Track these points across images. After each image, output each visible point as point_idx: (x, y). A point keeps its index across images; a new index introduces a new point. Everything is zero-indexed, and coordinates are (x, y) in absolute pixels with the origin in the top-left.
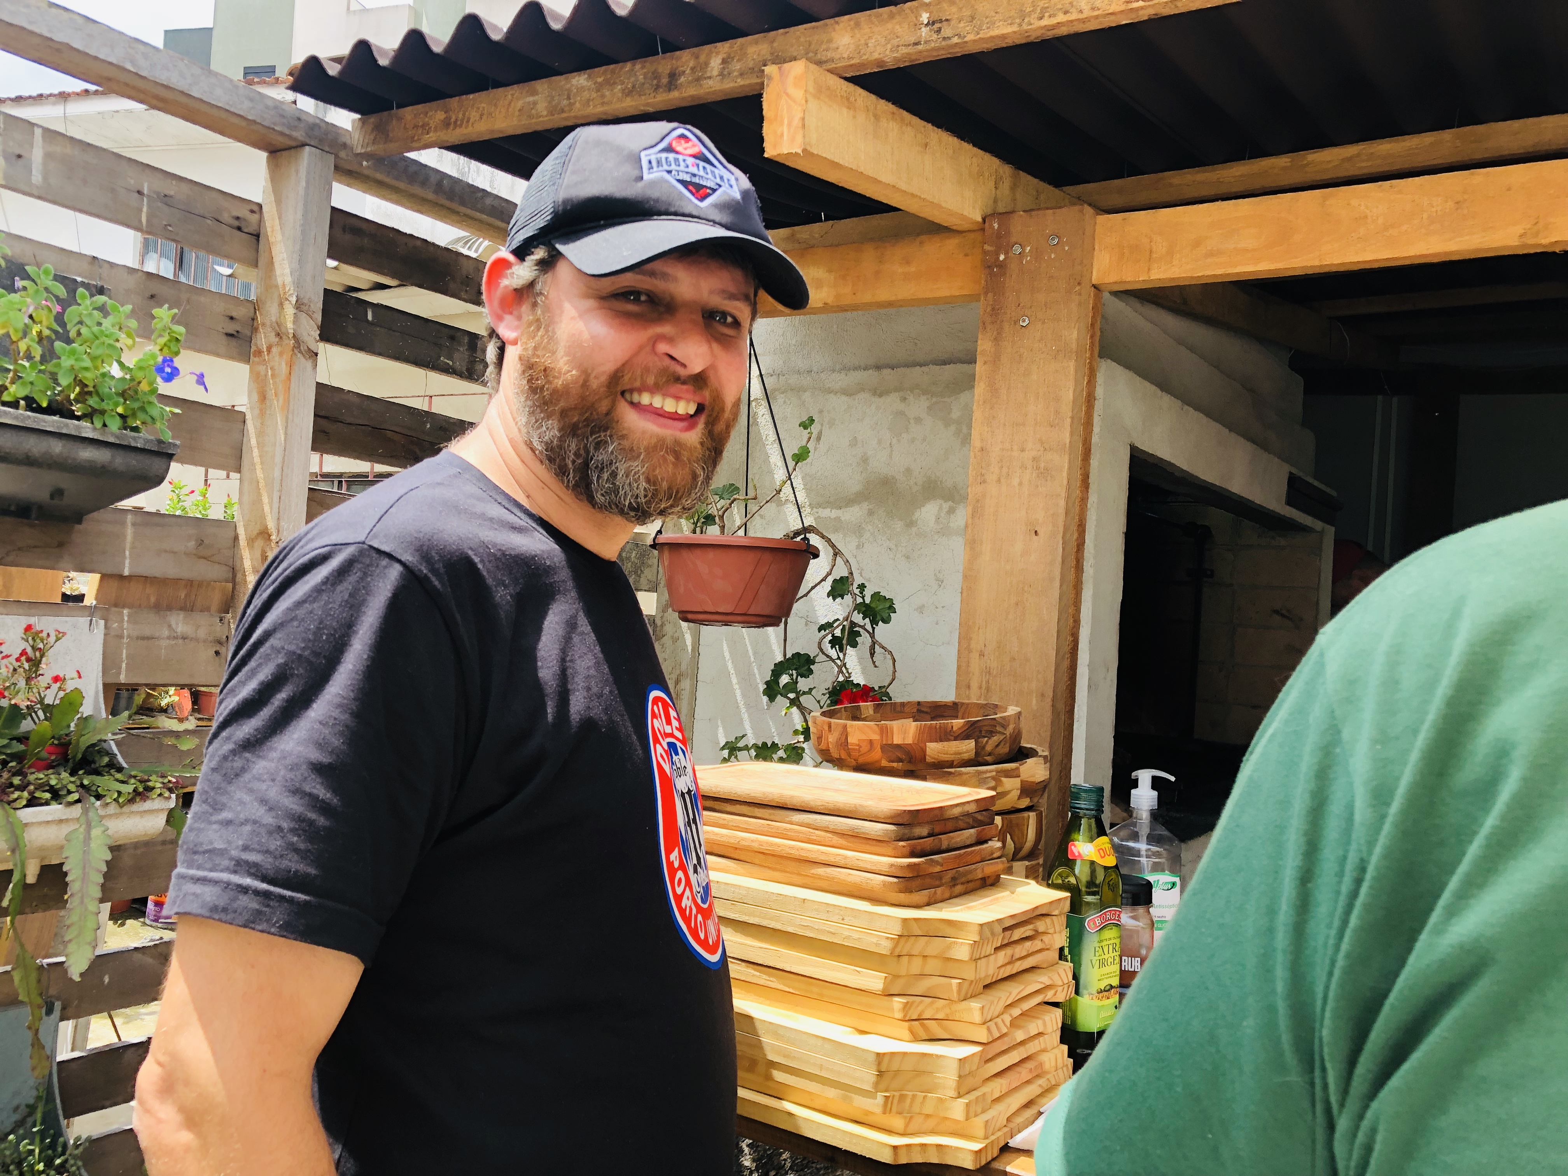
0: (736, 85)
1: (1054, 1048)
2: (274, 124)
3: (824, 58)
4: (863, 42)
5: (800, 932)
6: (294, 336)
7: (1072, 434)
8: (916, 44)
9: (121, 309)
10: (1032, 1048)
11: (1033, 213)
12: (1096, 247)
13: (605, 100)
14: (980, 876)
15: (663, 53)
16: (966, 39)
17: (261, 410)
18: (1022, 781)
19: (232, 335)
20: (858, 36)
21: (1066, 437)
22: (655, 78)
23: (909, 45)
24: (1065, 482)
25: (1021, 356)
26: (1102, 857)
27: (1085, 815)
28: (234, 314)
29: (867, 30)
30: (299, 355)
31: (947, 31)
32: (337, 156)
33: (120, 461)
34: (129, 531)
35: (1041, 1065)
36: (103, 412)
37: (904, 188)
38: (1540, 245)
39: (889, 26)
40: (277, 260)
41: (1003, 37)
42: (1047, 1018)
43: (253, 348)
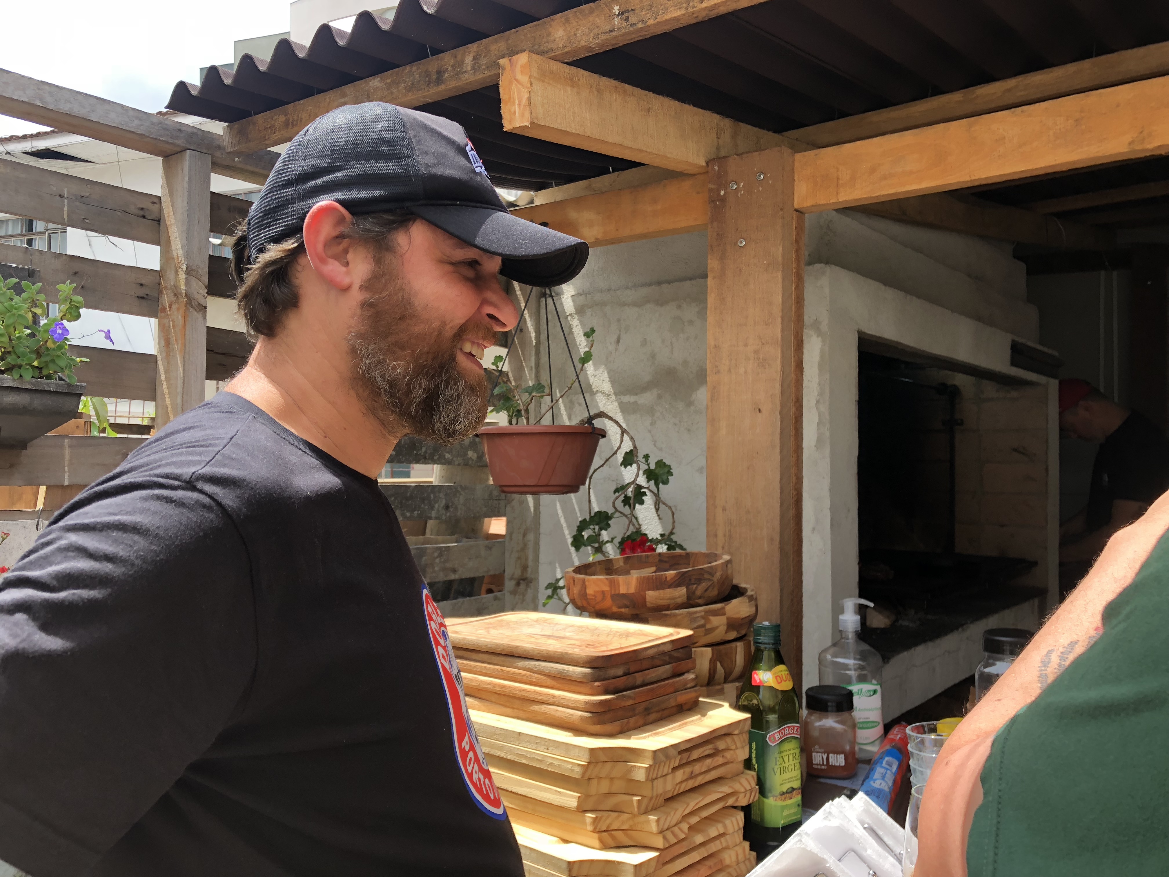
0: (485, 76)
1: (736, 845)
2: (161, 136)
3: (545, 49)
4: (572, 33)
5: (517, 759)
6: (186, 295)
7: (783, 330)
8: (611, 31)
9: (32, 287)
10: (713, 847)
11: (745, 156)
12: (796, 178)
13: (394, 96)
14: (674, 704)
15: (432, 56)
16: (647, 24)
17: (167, 353)
18: (728, 619)
19: (142, 298)
20: (569, 29)
21: (778, 332)
22: (427, 76)
23: (606, 32)
24: (779, 368)
25: (740, 271)
26: (779, 683)
27: (765, 648)
28: (143, 282)
29: (575, 24)
30: (191, 309)
31: (633, 19)
32: (213, 156)
33: (38, 402)
34: (67, 452)
35: (721, 861)
36: (20, 367)
37: (630, 146)
38: (1147, 150)
39: (591, 19)
40: (172, 238)
41: (676, 19)
42: (728, 822)
43: (160, 306)
